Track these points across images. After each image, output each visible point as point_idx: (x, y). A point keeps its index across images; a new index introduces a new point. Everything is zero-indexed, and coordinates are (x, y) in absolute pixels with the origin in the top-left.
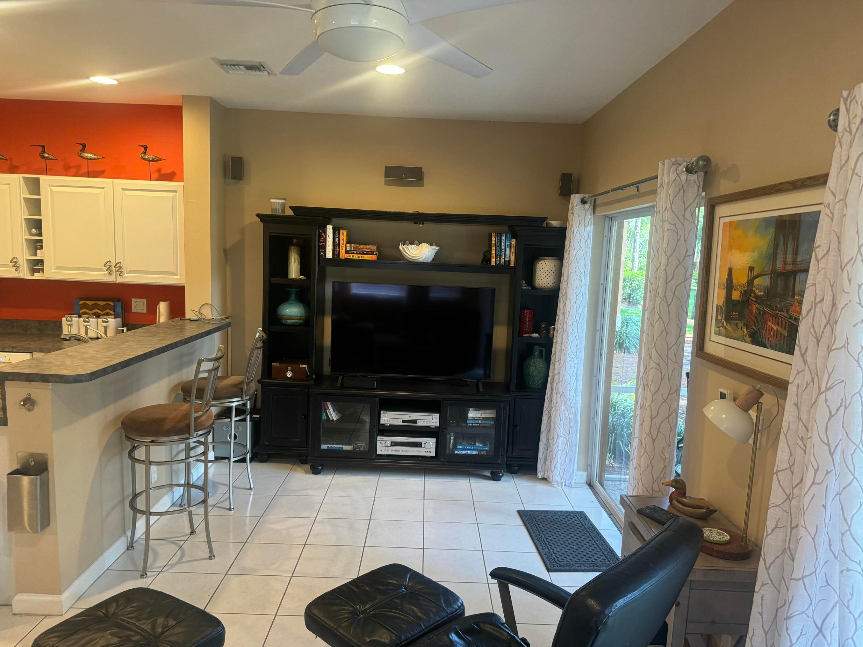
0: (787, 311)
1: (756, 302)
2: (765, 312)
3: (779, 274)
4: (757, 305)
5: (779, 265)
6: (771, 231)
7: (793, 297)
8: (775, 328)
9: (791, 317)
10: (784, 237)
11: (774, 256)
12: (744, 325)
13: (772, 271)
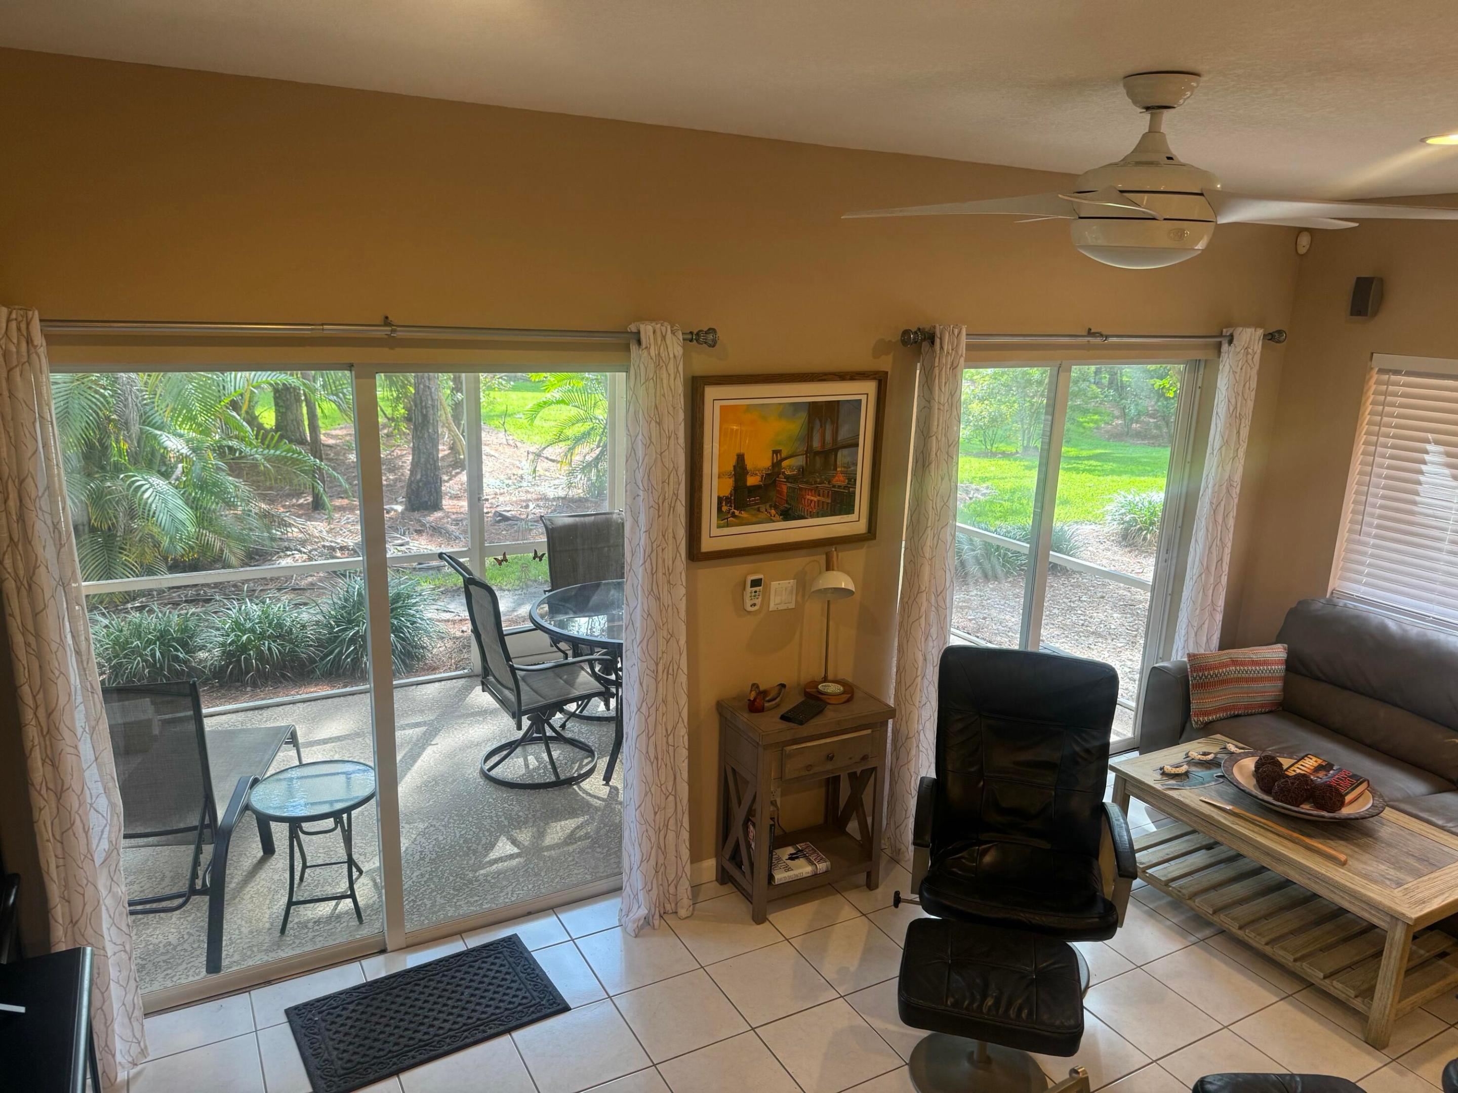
0: (829, 482)
1: (787, 482)
2: (801, 489)
3: (817, 453)
4: (789, 485)
5: (816, 444)
6: (803, 416)
7: (835, 469)
8: (815, 499)
9: (834, 486)
10: (821, 421)
11: (809, 436)
12: (771, 506)
13: (807, 451)
